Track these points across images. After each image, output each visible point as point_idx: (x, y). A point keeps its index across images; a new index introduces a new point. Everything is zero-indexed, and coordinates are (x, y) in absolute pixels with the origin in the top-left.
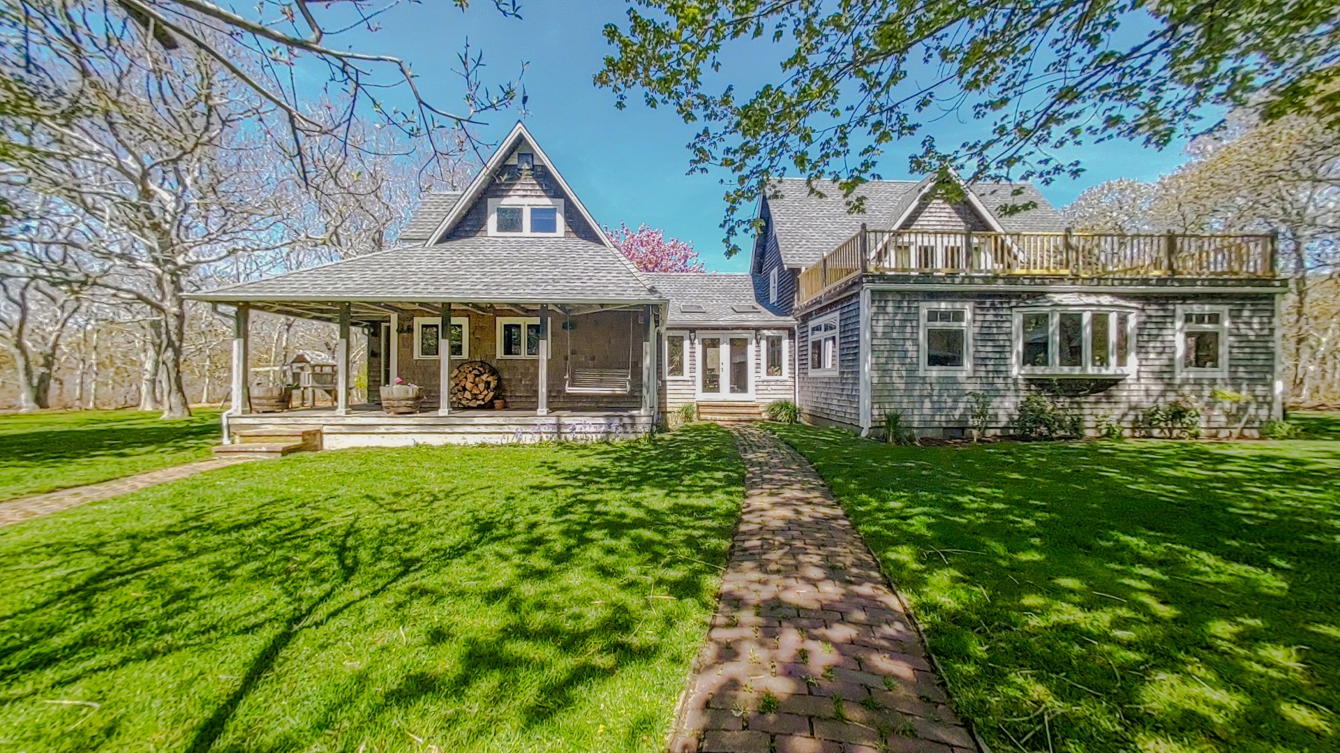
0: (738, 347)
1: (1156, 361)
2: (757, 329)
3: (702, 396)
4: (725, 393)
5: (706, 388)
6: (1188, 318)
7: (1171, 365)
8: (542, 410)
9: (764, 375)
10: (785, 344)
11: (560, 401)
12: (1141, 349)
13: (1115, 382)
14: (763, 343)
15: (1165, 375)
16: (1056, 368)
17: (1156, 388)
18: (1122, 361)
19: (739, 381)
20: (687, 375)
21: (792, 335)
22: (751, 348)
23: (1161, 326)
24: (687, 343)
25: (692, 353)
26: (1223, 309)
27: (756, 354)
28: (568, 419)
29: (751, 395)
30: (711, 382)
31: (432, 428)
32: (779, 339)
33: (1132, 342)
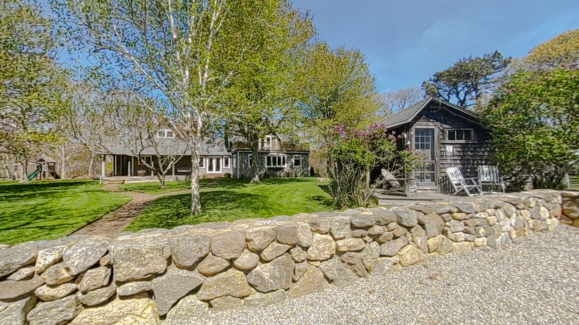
0: (218, 160)
1: (290, 164)
2: (222, 156)
3: (208, 172)
4: (214, 171)
5: (209, 170)
6: (295, 157)
7: (292, 165)
8: (173, 174)
9: (224, 167)
10: (229, 159)
11: (177, 173)
12: (287, 162)
13: (283, 168)
14: (224, 159)
15: (291, 167)
16: (272, 166)
17: (290, 169)
18: (284, 164)
19: (218, 168)
20: (204, 167)
21: (231, 157)
22: (221, 160)
23: (290, 158)
24: (204, 159)
25: (206, 162)
26: (301, 156)
27: (222, 162)
28: (178, 176)
29: (220, 172)
30: (211, 168)
31: (151, 179)
32: (228, 158)
33: (286, 161)
